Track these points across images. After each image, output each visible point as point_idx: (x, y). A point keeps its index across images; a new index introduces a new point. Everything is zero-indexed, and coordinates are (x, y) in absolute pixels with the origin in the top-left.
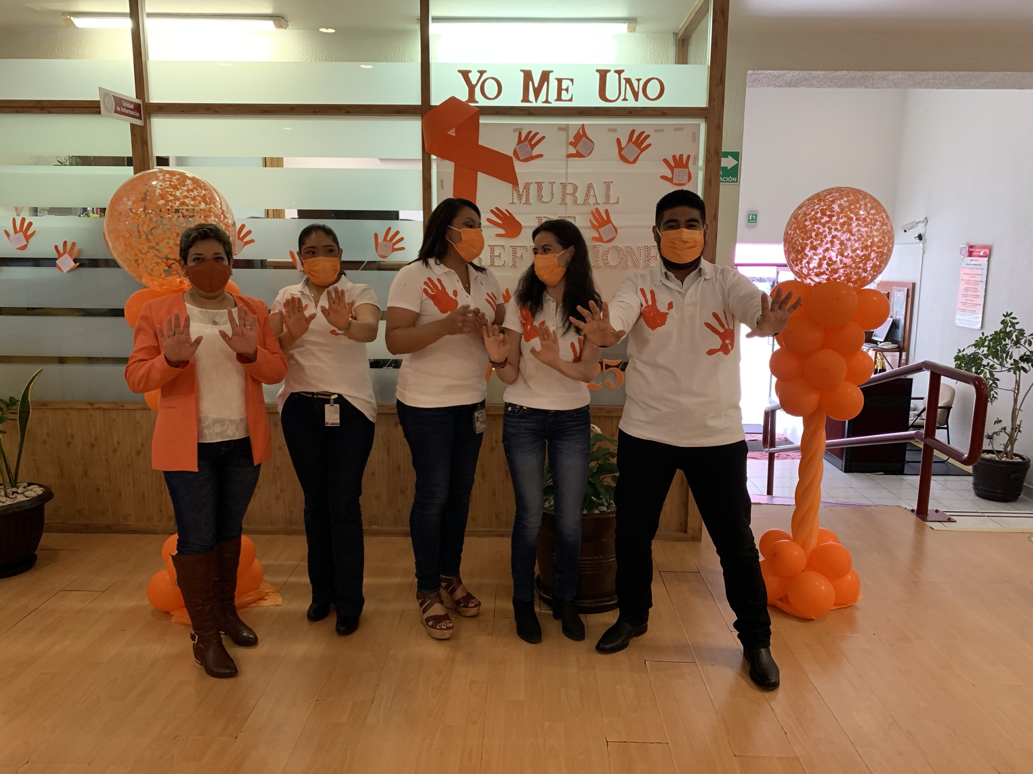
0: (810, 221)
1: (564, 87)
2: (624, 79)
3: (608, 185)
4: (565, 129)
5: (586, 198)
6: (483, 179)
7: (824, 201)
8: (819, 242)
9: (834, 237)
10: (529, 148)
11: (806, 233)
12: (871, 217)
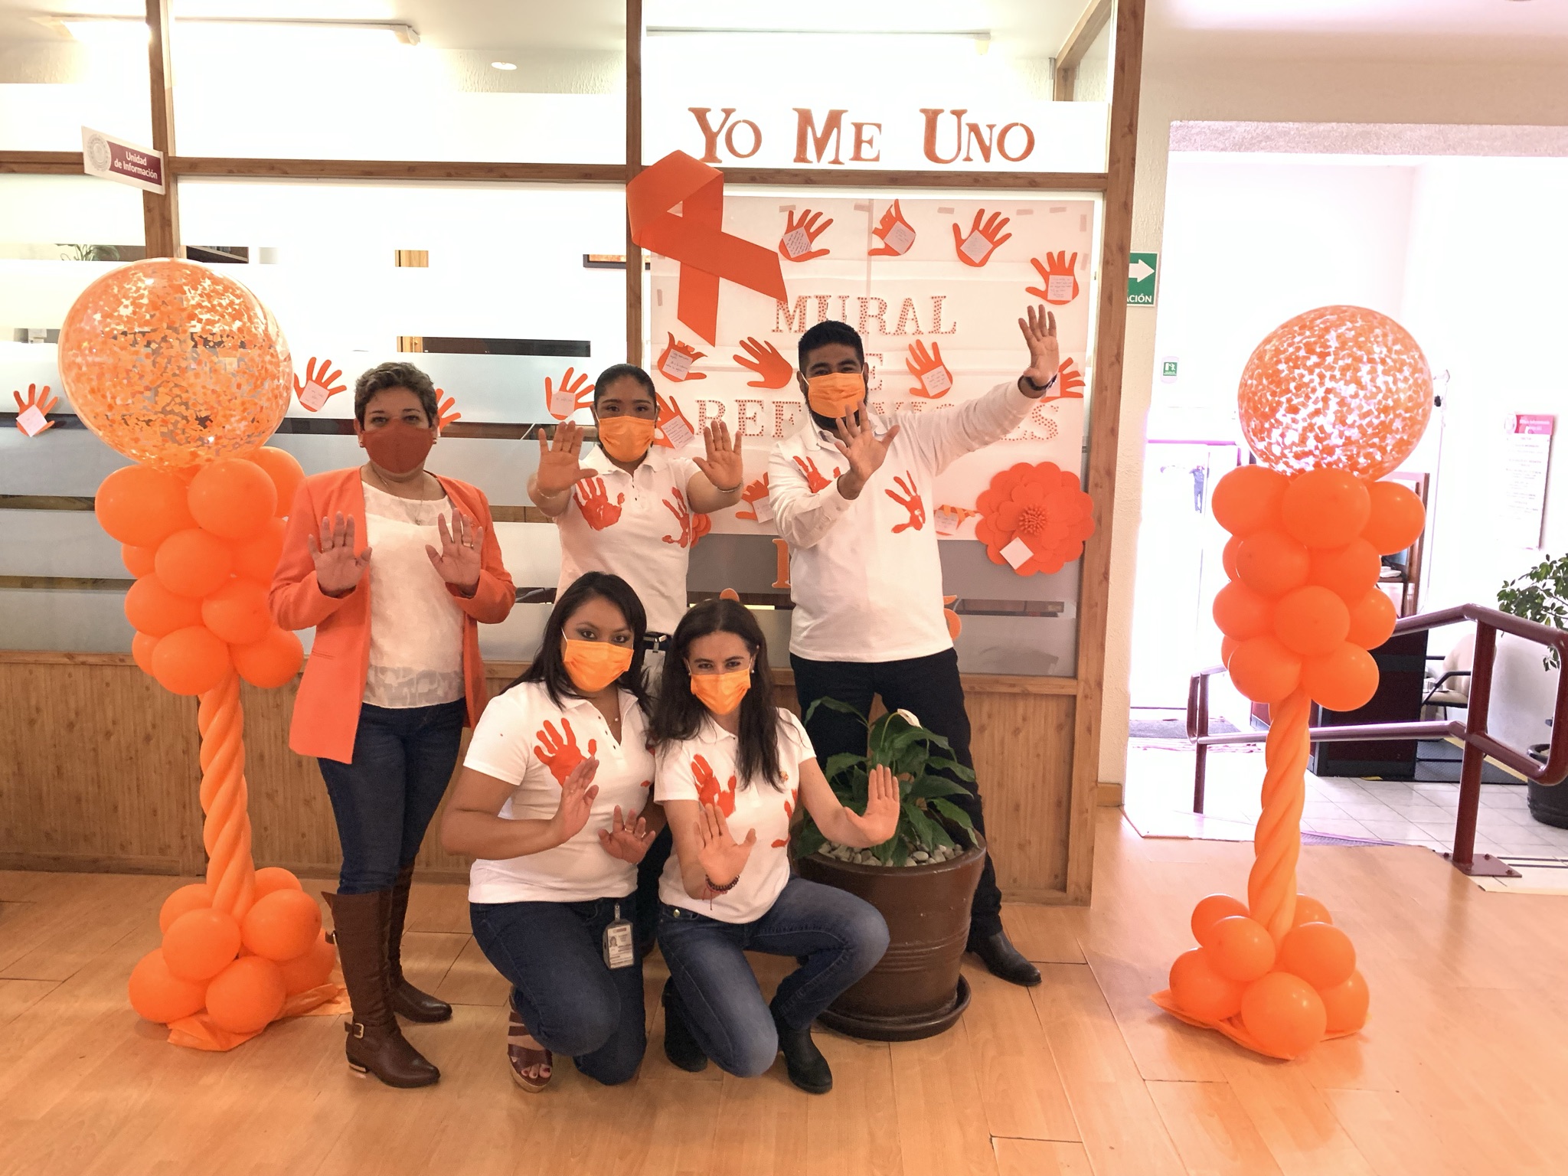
0: (1286, 363)
1: (865, 137)
2: (968, 124)
3: (937, 301)
4: (866, 207)
5: (901, 323)
6: (727, 289)
7: (1311, 328)
8: (1302, 399)
9: (1328, 391)
10: (806, 239)
11: (1278, 384)
12: (1394, 356)
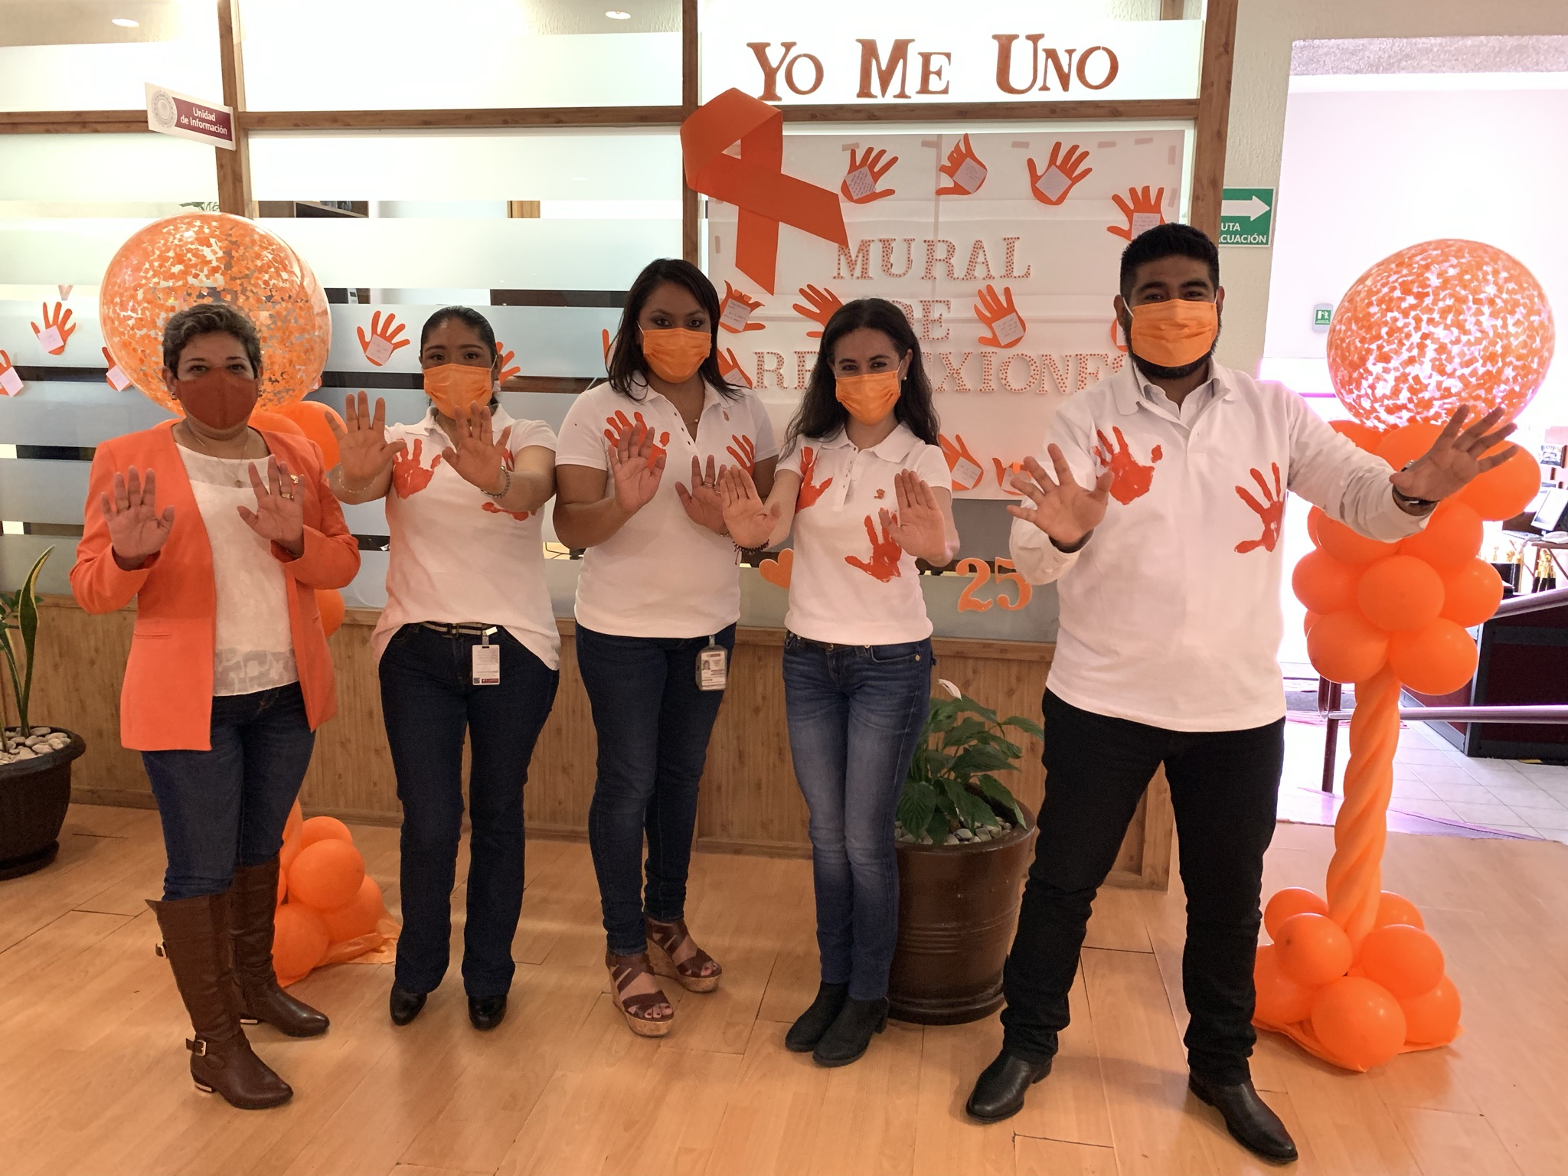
0: (1378, 305)
1: (933, 67)
2: (1045, 50)
3: (1010, 244)
4: (934, 143)
5: (970, 268)
6: (787, 234)
7: (1409, 266)
8: (1394, 346)
9: (1425, 336)
10: (870, 178)
11: (1369, 329)
12: (1505, 296)
